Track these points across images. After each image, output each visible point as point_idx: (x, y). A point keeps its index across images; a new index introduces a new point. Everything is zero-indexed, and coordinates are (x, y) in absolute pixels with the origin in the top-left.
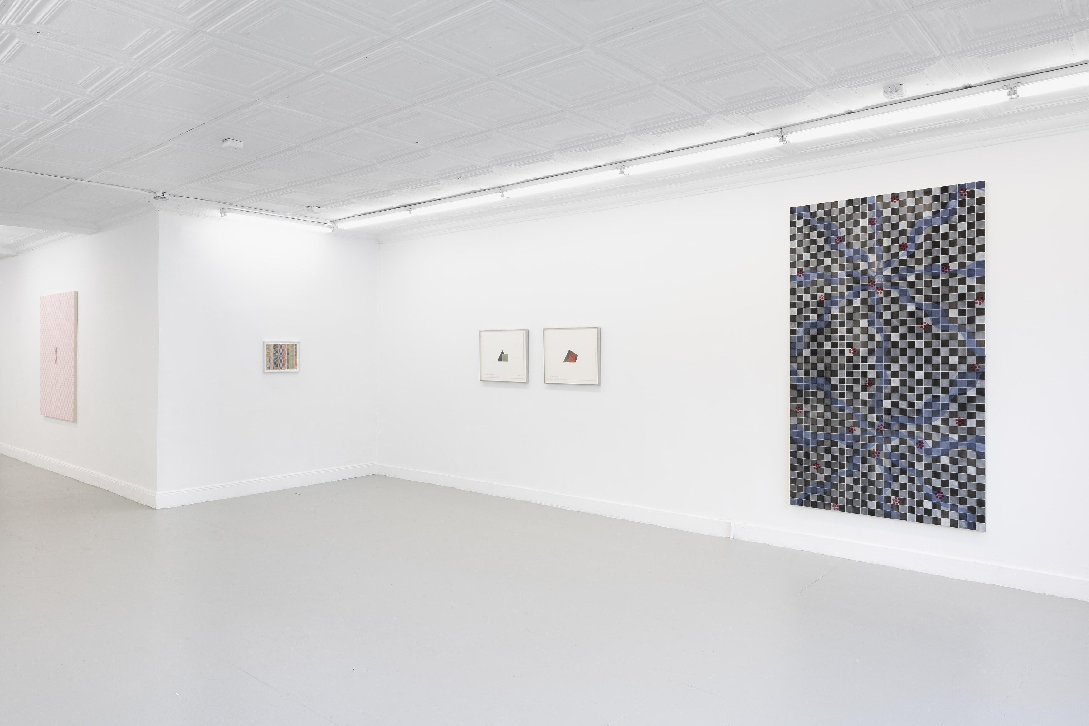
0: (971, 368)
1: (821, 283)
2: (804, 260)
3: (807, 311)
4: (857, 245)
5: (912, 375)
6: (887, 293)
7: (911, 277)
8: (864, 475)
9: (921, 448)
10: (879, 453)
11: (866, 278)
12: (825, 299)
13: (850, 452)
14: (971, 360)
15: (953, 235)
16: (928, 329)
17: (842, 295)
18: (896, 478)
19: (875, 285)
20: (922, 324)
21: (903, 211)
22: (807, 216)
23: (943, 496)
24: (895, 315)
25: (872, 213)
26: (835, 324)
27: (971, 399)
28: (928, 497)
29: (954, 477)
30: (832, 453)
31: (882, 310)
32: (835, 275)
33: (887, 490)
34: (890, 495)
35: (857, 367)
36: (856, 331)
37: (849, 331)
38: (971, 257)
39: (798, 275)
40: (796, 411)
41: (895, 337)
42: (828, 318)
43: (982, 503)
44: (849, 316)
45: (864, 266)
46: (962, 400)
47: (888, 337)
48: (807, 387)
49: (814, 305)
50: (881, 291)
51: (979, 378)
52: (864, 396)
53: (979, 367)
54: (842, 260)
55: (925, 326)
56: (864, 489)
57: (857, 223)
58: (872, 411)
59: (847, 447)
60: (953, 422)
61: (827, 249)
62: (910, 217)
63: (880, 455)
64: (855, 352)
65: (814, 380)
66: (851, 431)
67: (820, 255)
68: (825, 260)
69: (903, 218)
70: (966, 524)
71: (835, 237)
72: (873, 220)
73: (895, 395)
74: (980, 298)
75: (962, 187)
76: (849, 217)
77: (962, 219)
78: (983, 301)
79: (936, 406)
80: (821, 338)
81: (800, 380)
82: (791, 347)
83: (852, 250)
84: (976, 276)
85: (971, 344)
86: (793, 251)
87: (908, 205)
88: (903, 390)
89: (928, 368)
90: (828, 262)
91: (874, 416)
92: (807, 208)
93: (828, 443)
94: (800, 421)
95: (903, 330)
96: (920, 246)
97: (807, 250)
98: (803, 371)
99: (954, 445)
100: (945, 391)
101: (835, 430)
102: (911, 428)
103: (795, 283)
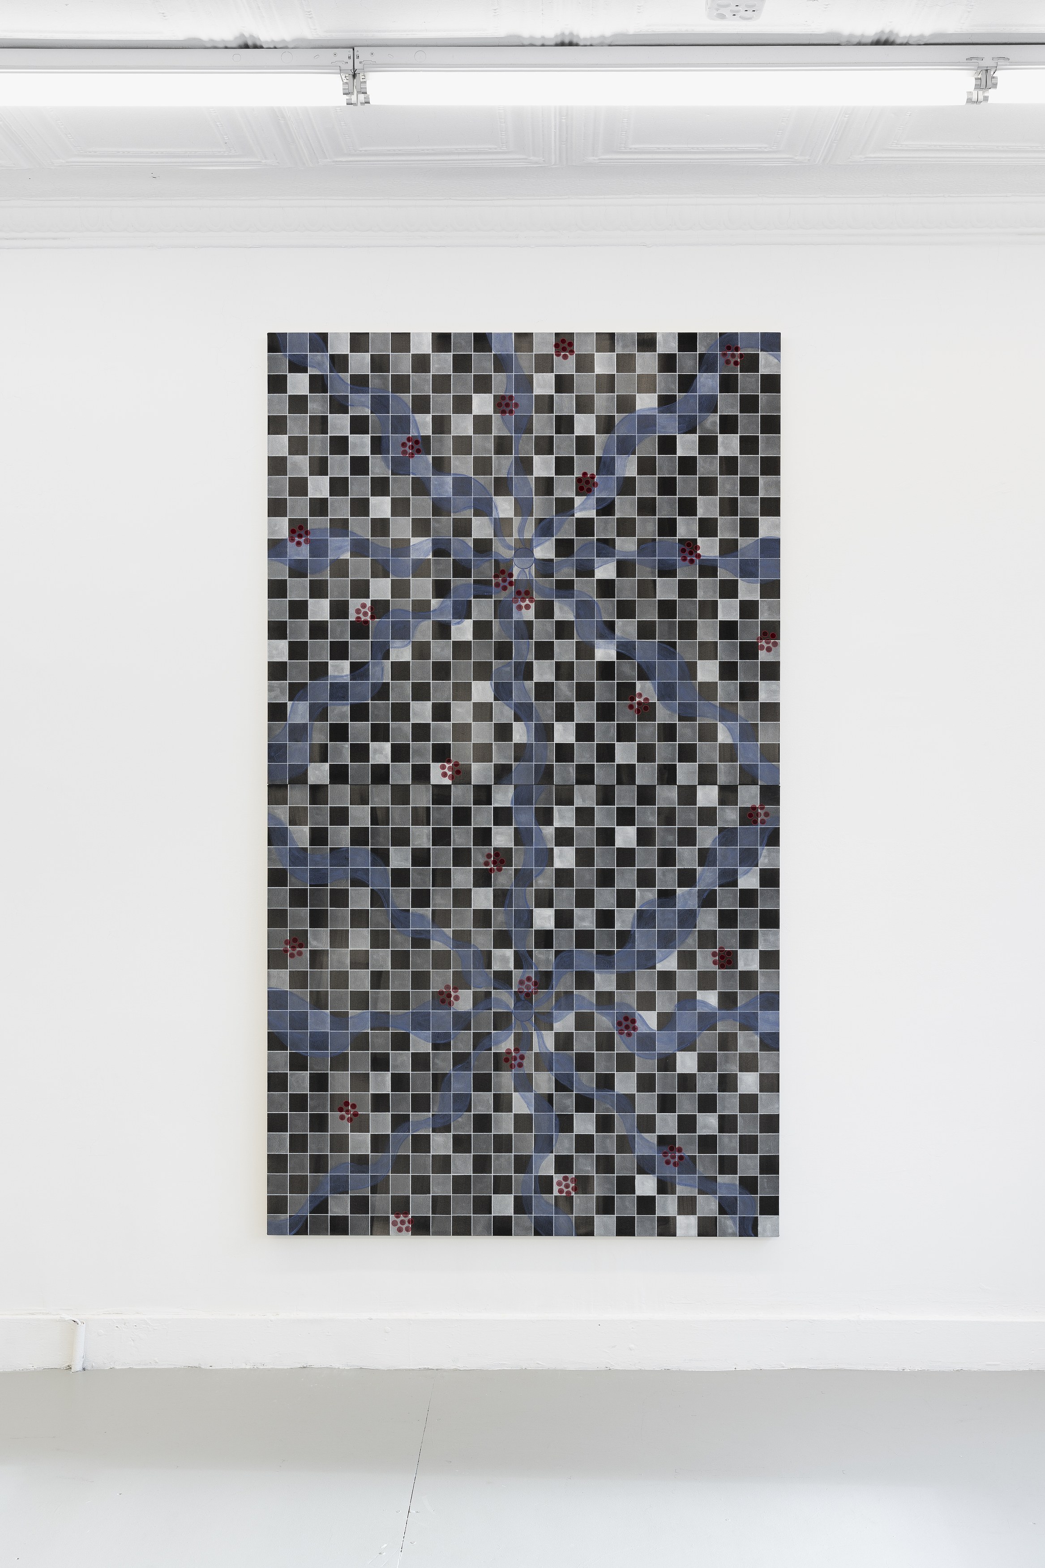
0: (748, 816)
1: (360, 568)
2: (310, 496)
3: (319, 650)
4: (463, 466)
5: (606, 837)
6: (545, 610)
7: (606, 570)
8: (483, 1123)
9: (629, 1035)
10: (522, 1057)
11: (487, 564)
12: (372, 617)
13: (443, 1063)
14: (749, 796)
15: (708, 466)
16: (646, 711)
17: (421, 609)
18: (565, 1124)
19: (511, 583)
20: (633, 699)
21: (584, 384)
22: (319, 365)
23: (681, 1158)
24: (564, 671)
25: (505, 380)
26: (401, 691)
27: (748, 897)
28: (645, 1167)
29: (707, 1104)
30: (394, 1067)
31: (531, 657)
32: (401, 547)
33: (543, 1158)
34: (551, 1172)
35: (462, 816)
36: (461, 712)
37: (442, 712)
38: (749, 528)
39: (292, 540)
40: (286, 951)
41: (564, 733)
42: (382, 672)
43: (771, 1165)
44: (442, 671)
45: (481, 528)
46: (727, 900)
47: (545, 732)
48: (319, 878)
49: (340, 631)
50: (527, 602)
51: (765, 841)
52: (483, 899)
53: (766, 814)
54: (421, 507)
55: (639, 703)
56: (482, 1164)
57: (463, 405)
58: (503, 940)
59: (435, 1047)
60: (705, 961)
61: (377, 470)
62: (603, 403)
63: (525, 1062)
64: (458, 772)
65: (339, 856)
66: (447, 1000)
67: (360, 487)
68: (374, 501)
69: (584, 405)
70: (735, 1223)
71: (403, 437)
72: (507, 401)
73: (565, 894)
74: (769, 635)
75: (728, 341)
76: (441, 384)
77: (728, 425)
78: (776, 645)
79: (666, 918)
80: (360, 730)
81: (298, 856)
82: (271, 758)
83: (449, 480)
84: (759, 579)
85: (749, 755)
86: (276, 466)
87: (598, 370)
88: (586, 878)
89: (648, 817)
90: (381, 507)
91: (509, 953)
92: (320, 340)
93: (380, 1042)
94: (298, 979)
95: (585, 712)
96: (627, 486)
97: (320, 467)
98: (306, 829)
99: (707, 1021)
100: (687, 878)
101: (400, 1000)
102: (605, 981)
103: (284, 562)
